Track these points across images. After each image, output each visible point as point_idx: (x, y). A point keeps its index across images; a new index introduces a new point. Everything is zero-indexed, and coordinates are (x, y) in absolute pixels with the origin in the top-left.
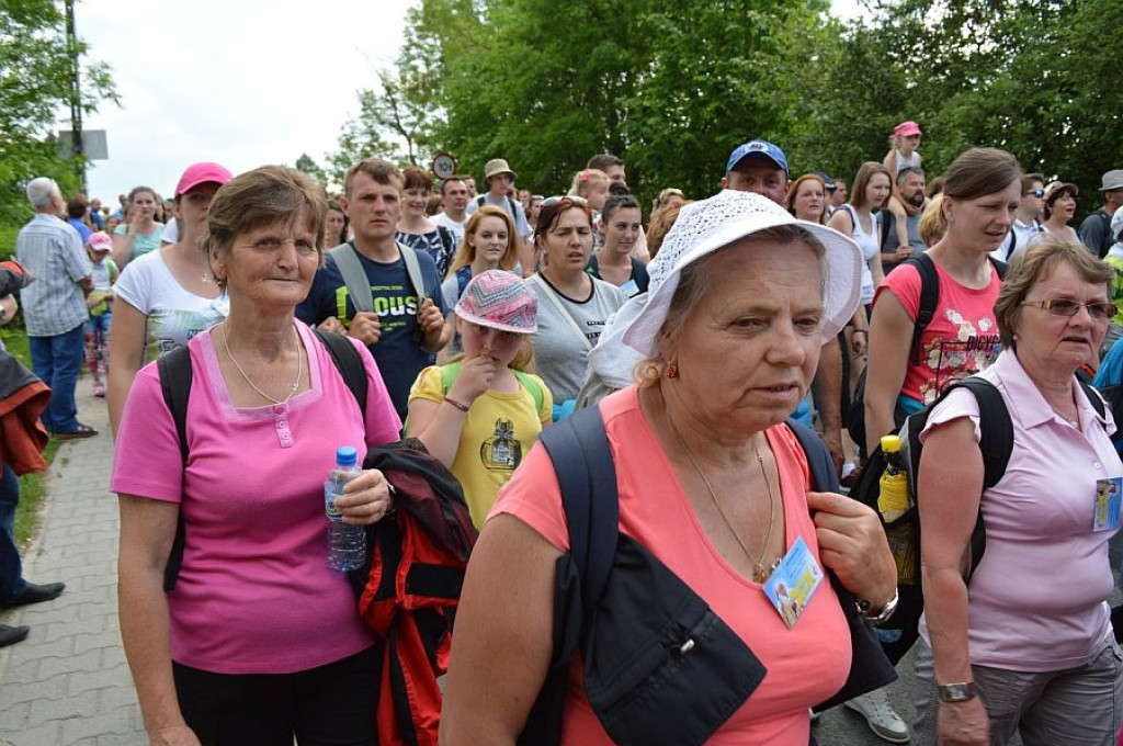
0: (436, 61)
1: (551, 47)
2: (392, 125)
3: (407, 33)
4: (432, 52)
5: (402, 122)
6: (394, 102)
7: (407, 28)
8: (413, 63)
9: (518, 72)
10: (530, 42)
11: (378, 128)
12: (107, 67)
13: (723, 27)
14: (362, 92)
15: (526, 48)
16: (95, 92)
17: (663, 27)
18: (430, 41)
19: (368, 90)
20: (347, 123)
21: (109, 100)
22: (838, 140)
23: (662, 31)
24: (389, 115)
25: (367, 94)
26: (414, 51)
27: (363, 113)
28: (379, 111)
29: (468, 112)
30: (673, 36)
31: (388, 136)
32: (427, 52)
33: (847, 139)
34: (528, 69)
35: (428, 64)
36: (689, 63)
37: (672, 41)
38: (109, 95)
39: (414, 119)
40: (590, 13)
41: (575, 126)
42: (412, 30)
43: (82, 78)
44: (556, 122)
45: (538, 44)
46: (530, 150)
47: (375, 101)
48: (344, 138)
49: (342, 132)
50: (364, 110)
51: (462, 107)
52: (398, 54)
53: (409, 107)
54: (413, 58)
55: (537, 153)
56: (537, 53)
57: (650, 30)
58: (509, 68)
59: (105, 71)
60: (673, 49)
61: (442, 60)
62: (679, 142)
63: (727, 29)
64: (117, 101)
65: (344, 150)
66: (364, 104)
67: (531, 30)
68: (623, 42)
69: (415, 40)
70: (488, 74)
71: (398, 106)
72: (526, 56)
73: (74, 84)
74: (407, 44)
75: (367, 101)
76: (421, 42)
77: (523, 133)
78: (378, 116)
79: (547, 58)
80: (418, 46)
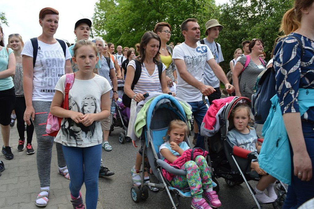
0: (103, 18)
1: (137, 12)
3: (95, 10)
4: (103, 16)
5: (93, 35)
7: (95, 8)
8: (97, 18)
9: (127, 19)
10: (131, 11)
12: (4, 14)
17: (170, 6)
18: (102, 12)
21: (4, 24)
22: (221, 38)
23: (169, 7)
26: (97, 15)
29: (112, 31)
30: (173, 9)
32: (101, 15)
34: (130, 18)
35: (101, 18)
36: (177, 16)
37: (172, 10)
38: (4, 22)
39: (97, 34)
40: (148, 3)
42: (97, 9)
44: (138, 33)
45: (133, 11)
46: (131, 41)
51: (111, 30)
53: (96, 31)
54: (97, 17)
55: (133, 42)
56: (133, 14)
57: (166, 7)
58: (125, 18)
60: (172, 13)
61: (105, 17)
62: (174, 39)
63: (188, 7)
64: (7, 24)
67: (131, 7)
68: (158, 11)
69: (98, 12)
70: (118, 20)
71: (92, 30)
72: (130, 14)
74: (95, 13)
76: (99, 13)
77: (129, 36)
79: (136, 15)
80: (98, 13)
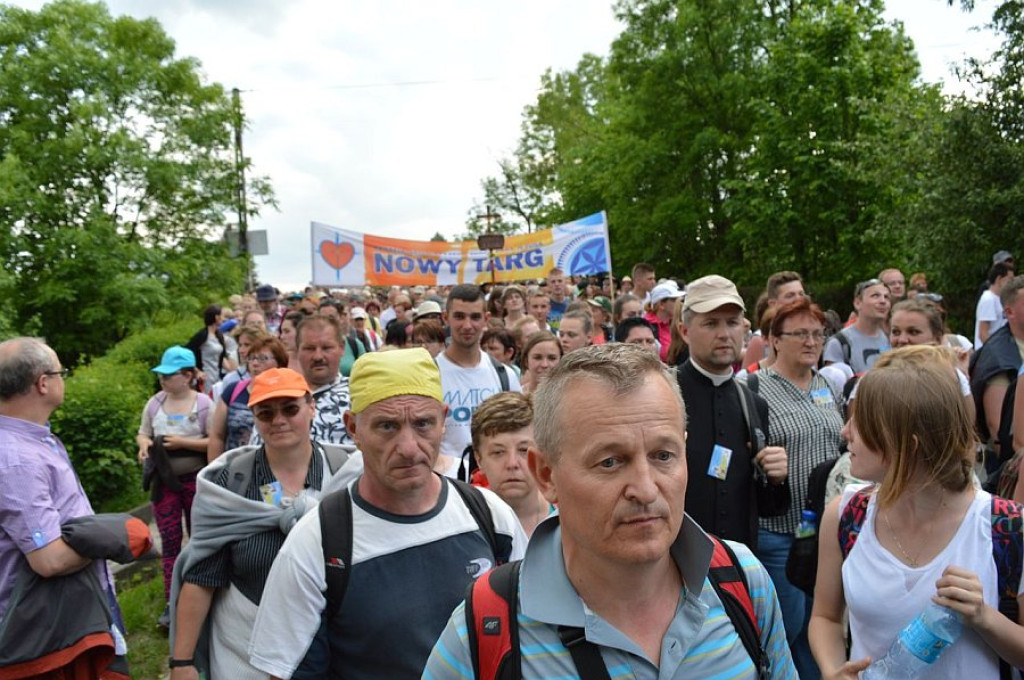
0: (550, 150)
1: (656, 136)
2: (513, 208)
3: (524, 126)
4: (547, 142)
5: (521, 205)
6: (514, 188)
7: (524, 122)
8: (530, 152)
9: (626, 159)
10: (635, 131)
11: (500, 211)
12: (268, 178)
13: (820, 109)
14: (486, 181)
15: (633, 138)
16: (258, 199)
17: (763, 111)
18: (546, 132)
19: (491, 178)
20: (473, 208)
21: (269, 206)
22: (949, 215)
23: (762, 115)
24: (509, 200)
25: (490, 182)
26: (530, 142)
27: (487, 199)
28: (501, 197)
29: (581, 196)
30: (773, 120)
31: (509, 217)
32: (542, 142)
33: (958, 213)
34: (635, 157)
35: (543, 153)
36: (789, 145)
37: (772, 124)
38: (269, 201)
39: (532, 201)
40: (691, 101)
41: (681, 207)
42: (529, 123)
43: (247, 188)
44: (663, 204)
45: (644, 134)
46: (640, 230)
47: (497, 188)
48: (471, 222)
49: (468, 217)
50: (488, 196)
51: (575, 192)
52: (516, 146)
53: (528, 191)
54: (530, 148)
55: (646, 233)
56: (643, 142)
57: (751, 116)
58: (618, 156)
59: (266, 182)
60: (773, 132)
61: (555, 149)
62: (782, 220)
63: (824, 111)
64: (275, 206)
65: (471, 231)
66: (488, 190)
67: (637, 121)
68: (723, 126)
69: (531, 132)
70: (597, 163)
71: (518, 191)
72: (633, 146)
73: (241, 193)
74: (524, 136)
75: (491, 187)
76: (537, 134)
77: (632, 215)
78: (500, 201)
79: (652, 146)
80: (534, 137)
